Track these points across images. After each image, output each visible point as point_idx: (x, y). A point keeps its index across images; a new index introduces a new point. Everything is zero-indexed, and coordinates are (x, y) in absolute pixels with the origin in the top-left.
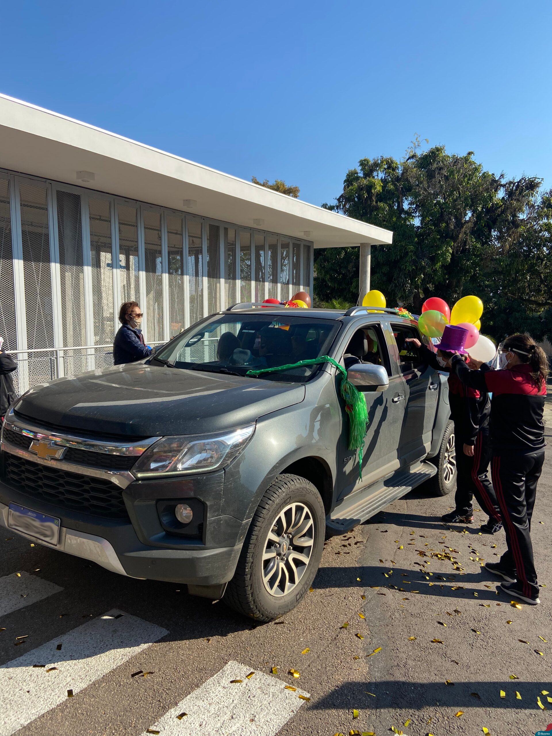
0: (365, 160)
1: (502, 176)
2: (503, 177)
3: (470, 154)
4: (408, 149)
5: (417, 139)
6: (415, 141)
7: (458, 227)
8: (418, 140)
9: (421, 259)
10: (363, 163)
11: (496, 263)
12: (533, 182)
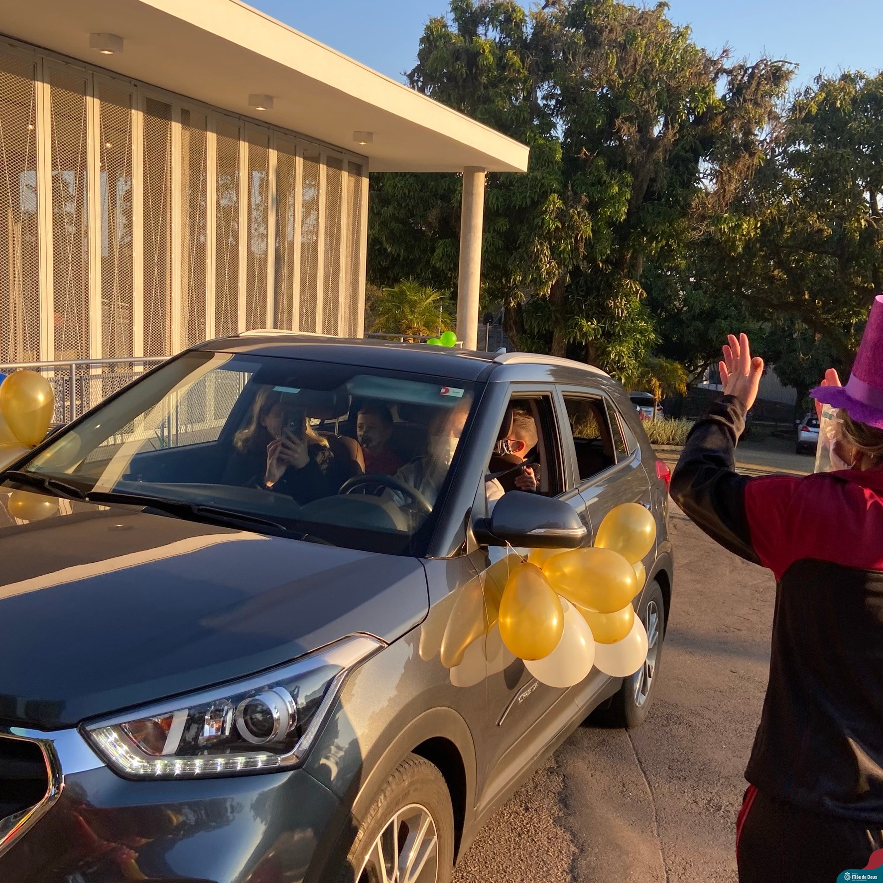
1: (725, 53)
3: (660, 5)
11: (713, 224)
12: (779, 69)
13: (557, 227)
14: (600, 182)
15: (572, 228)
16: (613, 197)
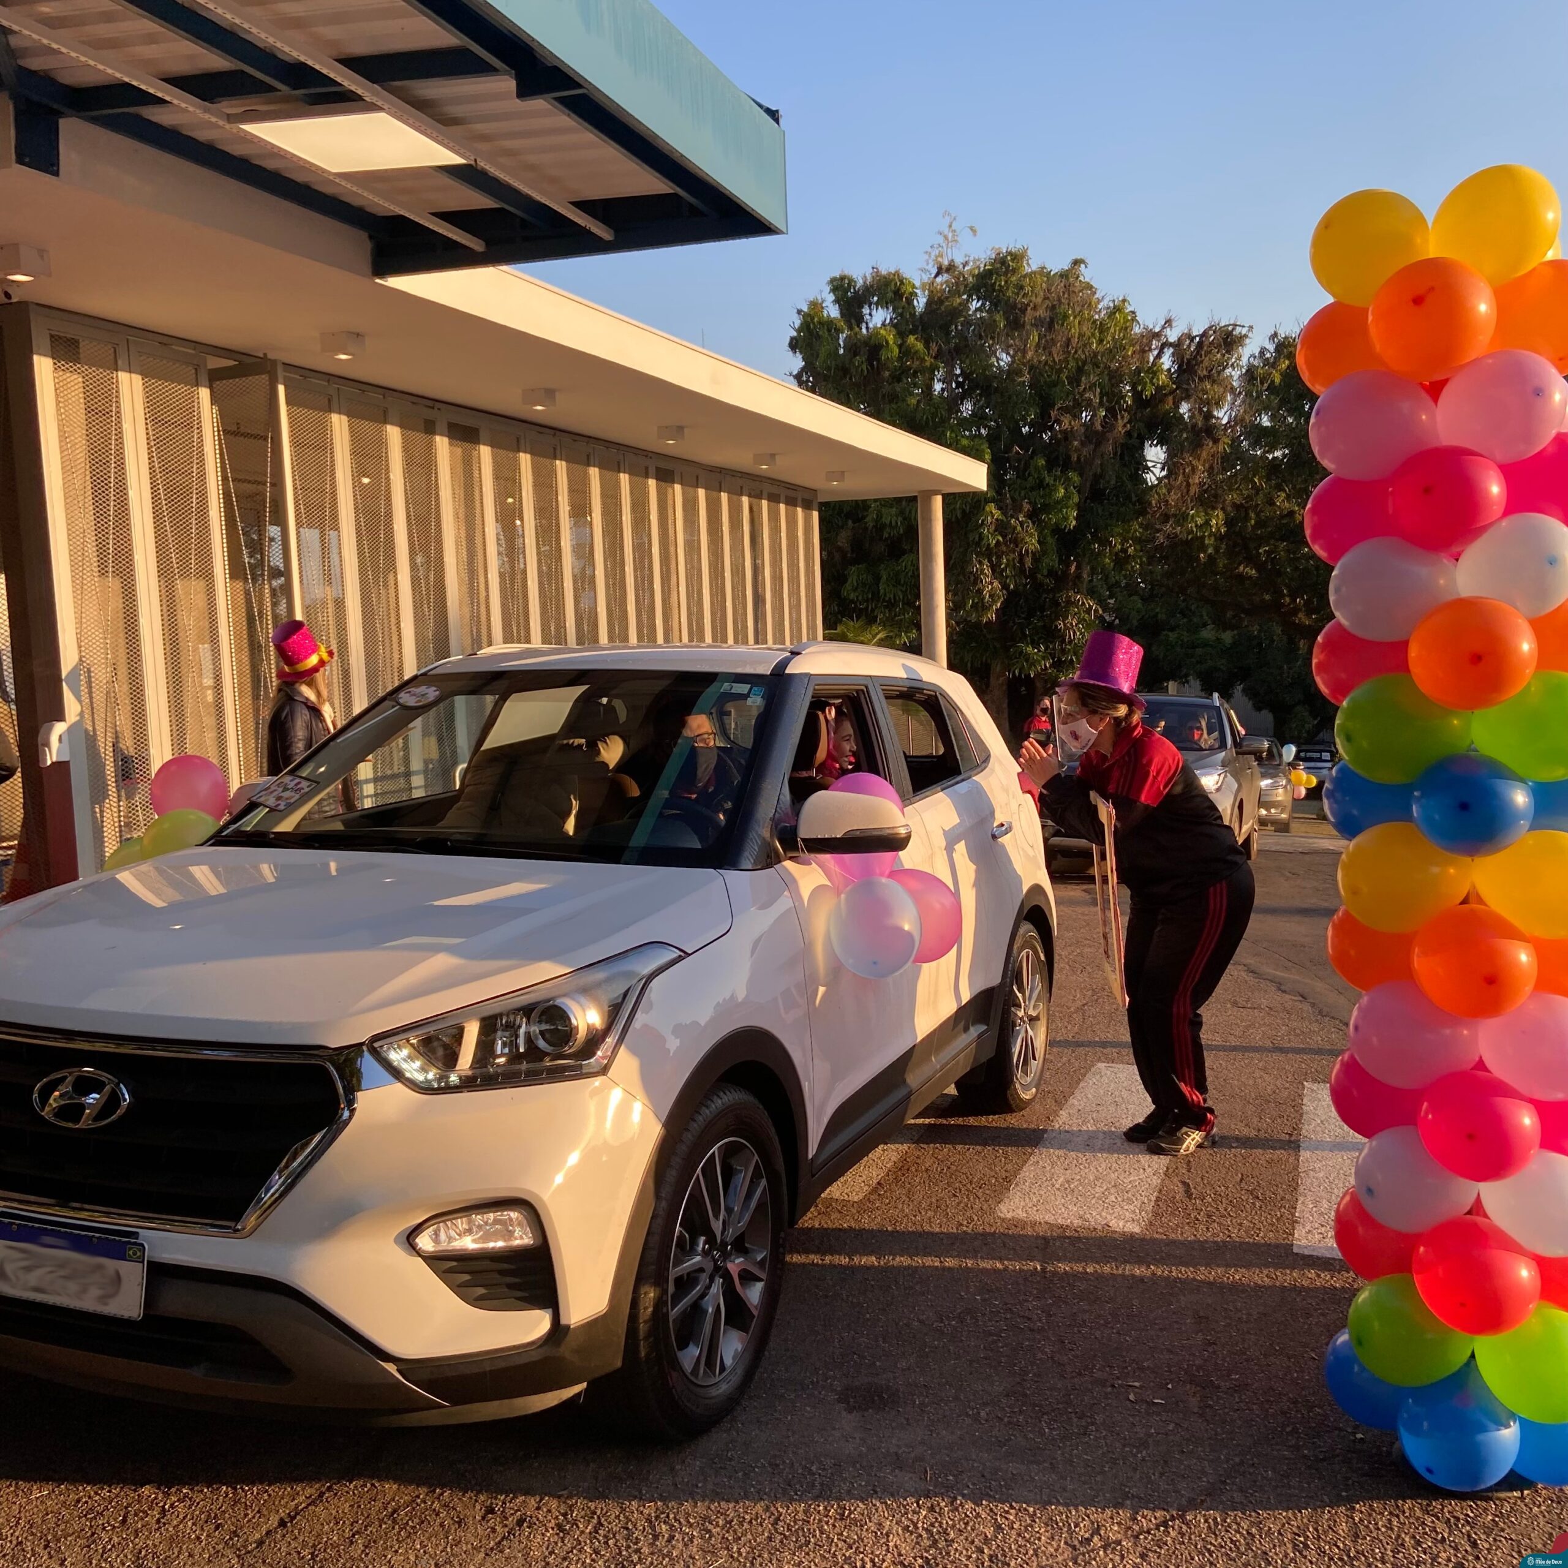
0: (842, 278)
1: (1169, 322)
2: (1171, 326)
3: (1077, 263)
4: (930, 250)
5: (950, 226)
6: (946, 231)
7: (1090, 442)
8: (953, 227)
9: (1012, 516)
10: (841, 286)
11: (1178, 523)
12: (1230, 334)
13: (998, 541)
14: (1041, 485)
15: (1016, 541)
16: (1058, 502)
